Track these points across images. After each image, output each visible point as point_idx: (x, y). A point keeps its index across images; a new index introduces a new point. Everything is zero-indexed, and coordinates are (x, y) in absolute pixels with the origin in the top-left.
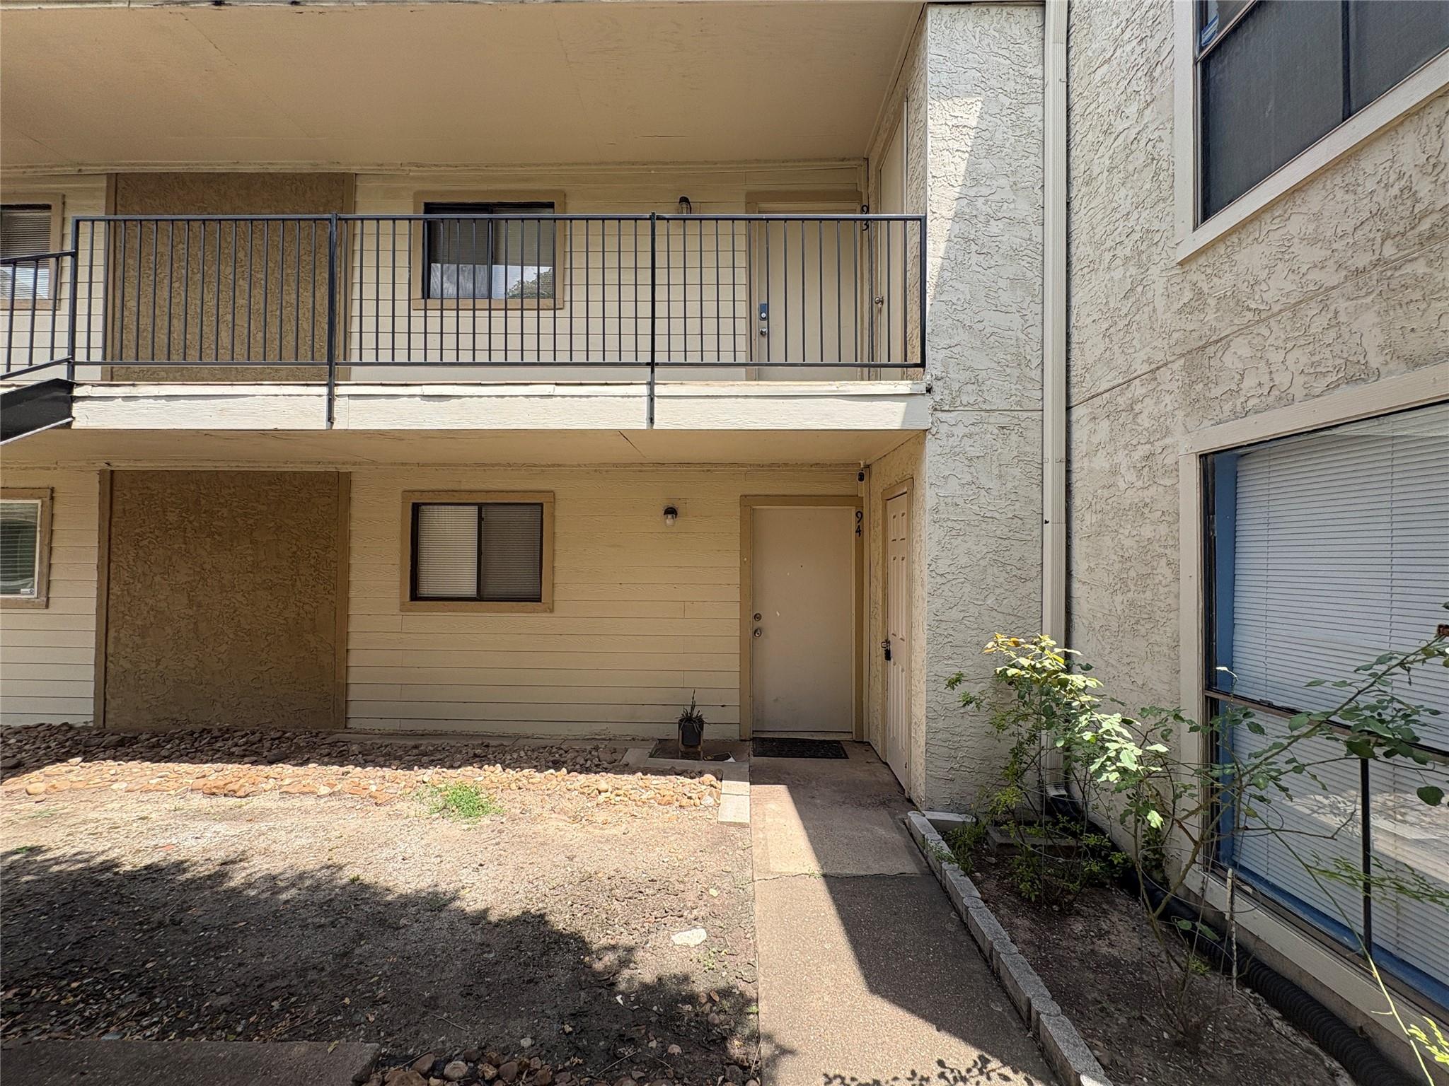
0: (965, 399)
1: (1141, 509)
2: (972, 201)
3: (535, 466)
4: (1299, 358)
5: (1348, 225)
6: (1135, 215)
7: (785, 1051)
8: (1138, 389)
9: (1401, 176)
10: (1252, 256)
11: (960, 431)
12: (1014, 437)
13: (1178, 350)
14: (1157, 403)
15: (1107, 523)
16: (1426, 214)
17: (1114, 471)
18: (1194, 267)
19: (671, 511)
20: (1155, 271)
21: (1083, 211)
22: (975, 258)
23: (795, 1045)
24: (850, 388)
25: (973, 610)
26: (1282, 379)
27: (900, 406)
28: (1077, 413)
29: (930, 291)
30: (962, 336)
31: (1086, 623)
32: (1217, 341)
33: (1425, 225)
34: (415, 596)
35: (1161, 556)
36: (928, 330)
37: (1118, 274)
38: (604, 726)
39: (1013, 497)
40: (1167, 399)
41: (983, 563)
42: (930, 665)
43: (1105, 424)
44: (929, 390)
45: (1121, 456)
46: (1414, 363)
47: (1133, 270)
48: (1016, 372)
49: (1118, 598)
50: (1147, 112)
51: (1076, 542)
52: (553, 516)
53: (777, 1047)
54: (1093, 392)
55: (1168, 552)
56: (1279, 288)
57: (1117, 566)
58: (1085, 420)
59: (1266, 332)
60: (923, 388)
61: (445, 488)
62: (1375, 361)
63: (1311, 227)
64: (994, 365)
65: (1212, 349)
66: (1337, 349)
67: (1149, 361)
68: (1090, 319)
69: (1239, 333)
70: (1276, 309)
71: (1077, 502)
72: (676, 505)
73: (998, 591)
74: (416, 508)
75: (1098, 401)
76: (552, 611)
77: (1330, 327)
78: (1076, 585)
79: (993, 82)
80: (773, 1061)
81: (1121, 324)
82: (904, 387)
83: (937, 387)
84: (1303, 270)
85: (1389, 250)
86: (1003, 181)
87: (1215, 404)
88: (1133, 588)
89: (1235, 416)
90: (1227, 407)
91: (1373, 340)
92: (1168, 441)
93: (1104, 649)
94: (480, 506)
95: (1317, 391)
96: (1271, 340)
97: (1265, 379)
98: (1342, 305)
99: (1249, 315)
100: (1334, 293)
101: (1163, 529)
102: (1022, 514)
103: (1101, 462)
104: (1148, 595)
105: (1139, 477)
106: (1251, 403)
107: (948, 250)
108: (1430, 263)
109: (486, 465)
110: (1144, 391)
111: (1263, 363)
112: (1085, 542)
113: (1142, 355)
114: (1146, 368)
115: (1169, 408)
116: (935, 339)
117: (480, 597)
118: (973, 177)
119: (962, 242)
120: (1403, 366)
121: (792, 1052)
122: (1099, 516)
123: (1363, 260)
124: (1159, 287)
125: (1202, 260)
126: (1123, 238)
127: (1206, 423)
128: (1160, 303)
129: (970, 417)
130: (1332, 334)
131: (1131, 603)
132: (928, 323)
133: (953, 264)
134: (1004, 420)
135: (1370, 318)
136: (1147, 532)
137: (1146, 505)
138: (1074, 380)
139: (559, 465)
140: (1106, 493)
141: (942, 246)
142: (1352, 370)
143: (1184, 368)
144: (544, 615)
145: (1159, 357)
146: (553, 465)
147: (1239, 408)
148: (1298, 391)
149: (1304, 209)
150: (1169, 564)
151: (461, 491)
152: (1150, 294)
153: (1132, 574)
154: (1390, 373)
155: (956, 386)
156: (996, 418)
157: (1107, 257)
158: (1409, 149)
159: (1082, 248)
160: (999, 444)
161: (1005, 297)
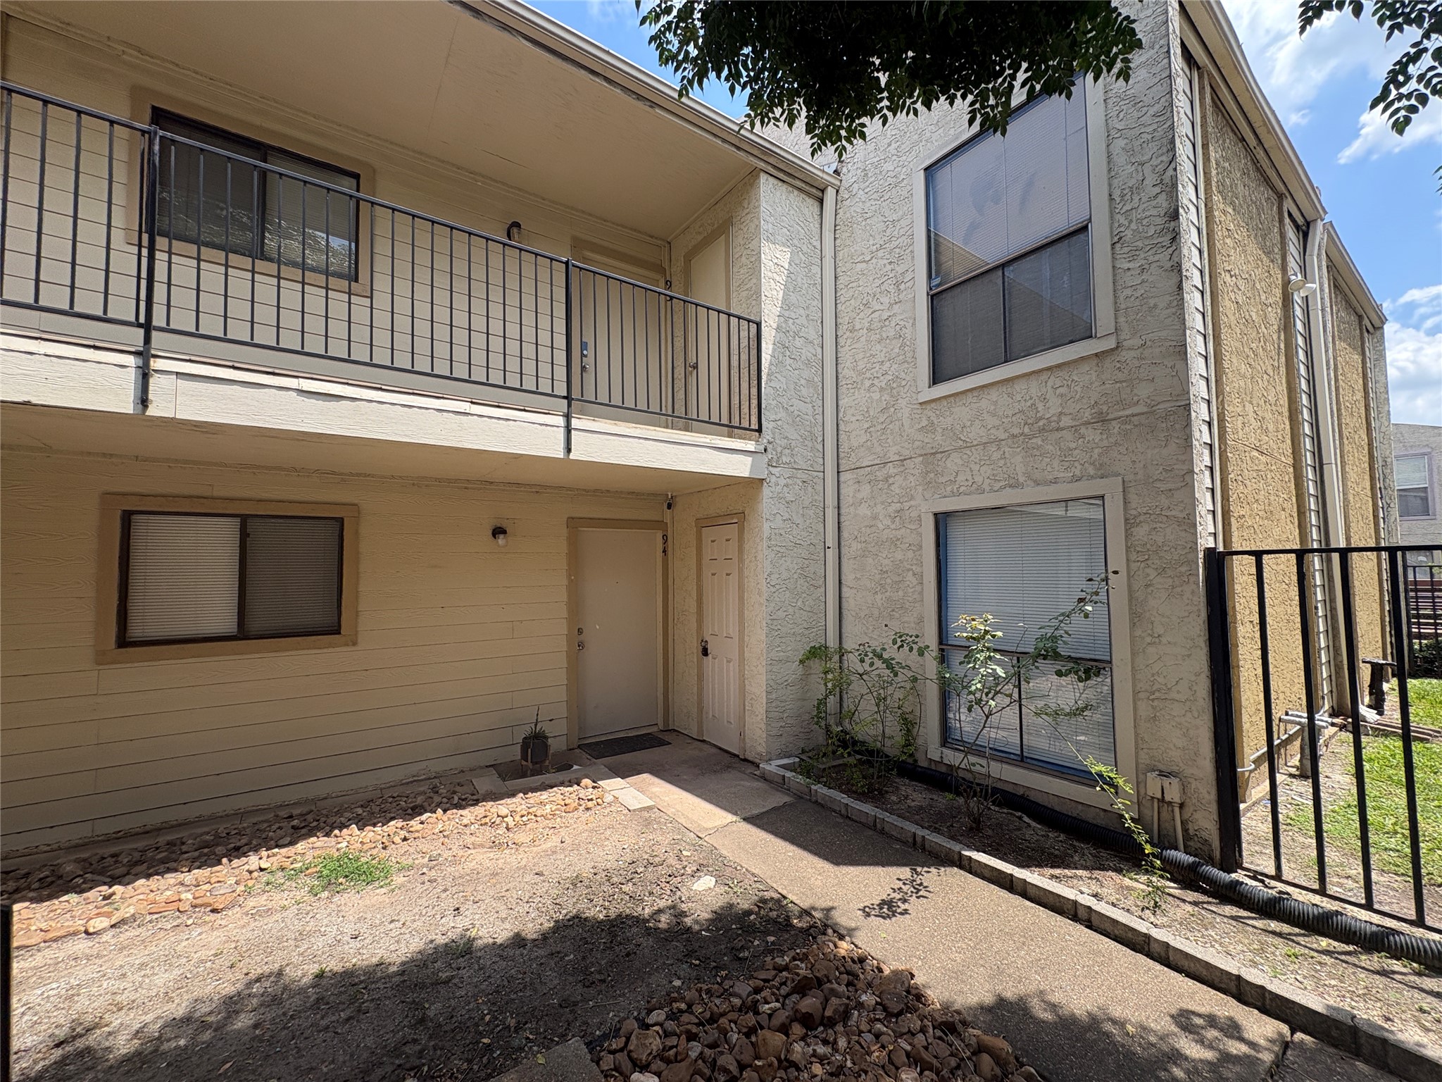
0: (784, 459)
1: (894, 542)
2: (787, 319)
3: (333, 473)
4: (986, 470)
5: (1010, 414)
6: (888, 364)
7: (829, 910)
8: (891, 469)
9: (1031, 398)
10: (962, 412)
11: (782, 482)
12: (810, 488)
13: (918, 452)
14: (905, 478)
15: (870, 549)
16: (1041, 418)
17: (875, 517)
18: (928, 407)
19: (498, 531)
20: (902, 403)
21: (847, 348)
22: (789, 361)
23: (830, 904)
24: (719, 442)
25: (791, 610)
26: (979, 479)
27: (749, 460)
28: (843, 477)
29: (764, 377)
30: (782, 414)
31: (854, 614)
32: (941, 452)
33: (1041, 423)
34: (124, 642)
35: (908, 570)
36: (763, 406)
37: (876, 396)
38: (423, 765)
39: (810, 530)
40: (912, 478)
41: (795, 576)
42: (768, 652)
43: (868, 487)
44: (765, 450)
45: (879, 508)
46: (1037, 483)
47: (886, 397)
48: (810, 444)
49: (879, 597)
50: (896, 307)
51: (844, 560)
52: (357, 533)
53: (822, 910)
54: (858, 465)
55: (914, 568)
56: (976, 433)
57: (878, 577)
58: (850, 483)
59: (968, 452)
60: (762, 448)
61: (186, 492)
62: (1021, 479)
63: (993, 407)
64: (799, 438)
65: (939, 456)
66: (1005, 469)
67: (899, 453)
68: (854, 419)
69: (955, 450)
70: (975, 443)
71: (845, 534)
72: (504, 525)
73: (804, 595)
74: (127, 517)
75: (861, 472)
76: (355, 644)
77: (1001, 458)
78: (844, 589)
79: (796, 242)
80: (827, 917)
81: (879, 427)
82: (750, 446)
83: (770, 447)
84: (989, 427)
85: (1026, 430)
86: (802, 312)
87: (942, 486)
88: (889, 590)
89: (953, 494)
90: (949, 489)
91: (1020, 469)
92: (912, 503)
93: (868, 629)
94: (244, 519)
95: (996, 489)
96: (972, 458)
97: (970, 478)
98: (1007, 449)
99: (961, 443)
100: (1003, 443)
101: (910, 554)
102: (814, 541)
103: (864, 510)
104: (901, 593)
105: (893, 522)
106: (962, 489)
107: (774, 350)
108: (1043, 441)
109: (258, 467)
110: (895, 471)
111: (968, 469)
112: (852, 561)
113: (894, 449)
114: (897, 458)
115: (913, 484)
116: (767, 413)
117: (243, 633)
118: (787, 305)
119: (781, 346)
120: (1033, 484)
121: (833, 908)
122: (864, 545)
123: (1016, 431)
124: (906, 412)
125: (933, 405)
126: (879, 375)
127: (936, 496)
128: (907, 423)
129: (787, 473)
130: (1002, 462)
131: (888, 599)
132: (763, 401)
133: (777, 362)
134: (805, 477)
135: (1019, 459)
136: (899, 556)
137: (898, 539)
138: (842, 455)
139: (366, 475)
140: (869, 531)
141: (771, 347)
142: (1012, 481)
143: (922, 463)
144: (344, 649)
145: (906, 453)
146: (358, 475)
147: (955, 490)
148: (987, 489)
149: (989, 397)
150: (914, 574)
151: (213, 498)
152: (899, 415)
153: (889, 581)
154: (1028, 486)
155: (779, 449)
156: (800, 474)
157: (867, 383)
158: (1034, 388)
159: (846, 371)
160: (802, 493)
161: (804, 392)
